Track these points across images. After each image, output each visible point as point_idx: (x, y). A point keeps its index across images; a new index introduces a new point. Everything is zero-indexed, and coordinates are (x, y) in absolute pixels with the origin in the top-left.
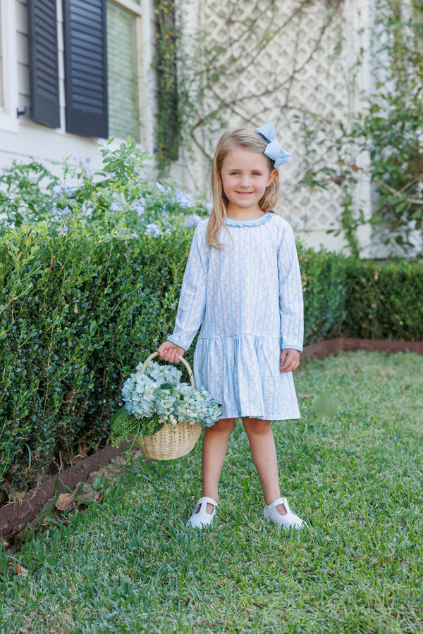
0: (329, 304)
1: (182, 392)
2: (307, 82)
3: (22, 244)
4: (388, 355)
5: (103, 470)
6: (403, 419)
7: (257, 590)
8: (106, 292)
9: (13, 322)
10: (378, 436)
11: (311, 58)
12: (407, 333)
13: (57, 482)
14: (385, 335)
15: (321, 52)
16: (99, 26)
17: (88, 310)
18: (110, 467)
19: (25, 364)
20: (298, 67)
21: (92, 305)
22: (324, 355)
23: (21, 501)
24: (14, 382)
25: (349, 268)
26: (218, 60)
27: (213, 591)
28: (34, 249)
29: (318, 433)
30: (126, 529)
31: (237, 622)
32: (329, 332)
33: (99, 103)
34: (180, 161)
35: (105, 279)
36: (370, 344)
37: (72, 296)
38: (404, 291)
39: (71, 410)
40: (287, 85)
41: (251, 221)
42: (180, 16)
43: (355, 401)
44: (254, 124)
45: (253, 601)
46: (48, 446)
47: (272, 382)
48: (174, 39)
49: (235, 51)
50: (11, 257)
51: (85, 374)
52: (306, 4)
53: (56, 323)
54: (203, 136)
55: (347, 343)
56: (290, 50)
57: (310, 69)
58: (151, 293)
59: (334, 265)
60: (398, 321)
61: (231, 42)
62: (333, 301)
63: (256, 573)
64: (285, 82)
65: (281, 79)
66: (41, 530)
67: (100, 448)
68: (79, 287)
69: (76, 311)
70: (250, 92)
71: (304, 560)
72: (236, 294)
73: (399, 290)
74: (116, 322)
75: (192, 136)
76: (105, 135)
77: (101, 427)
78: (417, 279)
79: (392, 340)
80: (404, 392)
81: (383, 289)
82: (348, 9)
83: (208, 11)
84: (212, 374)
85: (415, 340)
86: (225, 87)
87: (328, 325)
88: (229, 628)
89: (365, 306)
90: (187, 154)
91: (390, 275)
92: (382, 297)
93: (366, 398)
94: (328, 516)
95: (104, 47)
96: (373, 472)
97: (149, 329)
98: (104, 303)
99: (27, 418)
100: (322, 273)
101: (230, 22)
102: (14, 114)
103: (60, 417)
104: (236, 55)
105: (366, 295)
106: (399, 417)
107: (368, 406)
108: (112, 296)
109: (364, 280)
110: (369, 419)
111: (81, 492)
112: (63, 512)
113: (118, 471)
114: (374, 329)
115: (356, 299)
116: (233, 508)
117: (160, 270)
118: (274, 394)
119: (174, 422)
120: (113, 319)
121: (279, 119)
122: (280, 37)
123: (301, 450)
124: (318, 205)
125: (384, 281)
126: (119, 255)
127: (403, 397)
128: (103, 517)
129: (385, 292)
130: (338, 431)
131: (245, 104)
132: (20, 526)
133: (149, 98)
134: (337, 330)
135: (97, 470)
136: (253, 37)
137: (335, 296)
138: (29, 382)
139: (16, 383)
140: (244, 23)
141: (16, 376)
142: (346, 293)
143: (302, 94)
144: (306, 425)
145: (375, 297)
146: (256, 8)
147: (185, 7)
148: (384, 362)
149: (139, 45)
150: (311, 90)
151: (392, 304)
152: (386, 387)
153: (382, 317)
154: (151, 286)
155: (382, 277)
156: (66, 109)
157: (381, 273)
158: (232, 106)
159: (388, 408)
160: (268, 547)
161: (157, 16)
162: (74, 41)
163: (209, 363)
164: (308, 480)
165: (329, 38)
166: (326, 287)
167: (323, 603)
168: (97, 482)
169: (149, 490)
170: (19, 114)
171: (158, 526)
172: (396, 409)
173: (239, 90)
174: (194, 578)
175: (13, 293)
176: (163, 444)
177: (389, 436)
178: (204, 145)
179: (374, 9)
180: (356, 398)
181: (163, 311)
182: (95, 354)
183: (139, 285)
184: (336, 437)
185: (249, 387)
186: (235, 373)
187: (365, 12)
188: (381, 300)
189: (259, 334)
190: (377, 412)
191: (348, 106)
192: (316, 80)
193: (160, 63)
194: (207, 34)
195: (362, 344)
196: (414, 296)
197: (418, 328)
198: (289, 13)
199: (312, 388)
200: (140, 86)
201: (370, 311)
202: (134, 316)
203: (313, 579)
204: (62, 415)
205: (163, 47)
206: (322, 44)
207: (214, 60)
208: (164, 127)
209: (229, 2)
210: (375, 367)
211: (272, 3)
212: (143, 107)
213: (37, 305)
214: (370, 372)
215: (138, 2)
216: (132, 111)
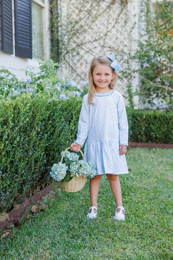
1: (81, 163)
2: (112, 36)
4: (150, 149)
5: (47, 196)
6: (163, 175)
7: (121, 242)
8: (50, 122)
9: (19, 134)
10: (155, 181)
11: (114, 26)
12: (157, 140)
13: (30, 201)
14: (147, 141)
15: (118, 24)
16: (28, 12)
17: (44, 130)
18: (49, 194)
19: (22, 151)
20: (109, 30)
21: (45, 128)
23: (18, 208)
24: (19, 159)
25: (133, 113)
27: (104, 243)
28: (28, 105)
30: (62, 220)
31: (116, 255)
33: (29, 44)
34: (60, 69)
35: (49, 118)
36: (142, 145)
37: (38, 124)
38: (156, 123)
39: (37, 171)
40: (104, 37)
41: (106, 94)
42: (61, 8)
44: (90, 53)
45: (121, 247)
46: (30, 186)
47: (116, 159)
48: (57, 17)
49: (82, 23)
52: (112, 4)
53: (34, 135)
54: (69, 58)
55: (132, 144)
56: (106, 23)
57: (114, 31)
60: (153, 135)
61: (81, 19)
63: (119, 236)
64: (104, 36)
65: (102, 35)
67: (45, 187)
69: (39, 130)
70: (89, 40)
71: (137, 231)
72: (101, 124)
73: (153, 122)
74: (53, 136)
75: (65, 59)
76: (31, 57)
77: (47, 178)
78: (161, 118)
79: (151, 143)
80: (161, 164)
81: (147, 122)
82: (130, 6)
83: (72, 7)
84: (91, 156)
85: (160, 143)
86: (78, 38)
88: (114, 257)
89: (139, 129)
90: (63, 66)
91: (150, 116)
93: (146, 167)
95: (31, 21)
96: (156, 196)
97: (66, 138)
98: (49, 127)
99: (23, 174)
101: (80, 11)
104: (83, 24)
105: (140, 124)
106: (161, 174)
107: (148, 170)
108: (52, 124)
109: (139, 118)
110: (149, 175)
111: (39, 205)
112: (34, 213)
113: (53, 196)
114: (143, 139)
115: (136, 126)
117: (68, 113)
118: (117, 164)
119: (78, 175)
120: (52, 134)
121: (101, 51)
122: (101, 17)
123: (126, 187)
125: (147, 118)
126: (55, 107)
127: (161, 166)
129: (148, 123)
130: (138, 180)
131: (86, 45)
133: (48, 42)
135: (44, 196)
136: (90, 17)
138: (24, 159)
140: (86, 11)
141: (20, 157)
142: (132, 123)
143: (110, 41)
145: (144, 125)
146: (91, 5)
147: (62, 4)
148: (149, 152)
149: (44, 20)
150: (114, 40)
151: (151, 128)
152: (152, 162)
153: (146, 133)
155: (147, 117)
156: (15, 46)
157: (146, 115)
158: (81, 45)
159: (156, 171)
161: (51, 8)
162: (19, 18)
163: (90, 152)
164: (130, 199)
165: (122, 18)
167: (149, 247)
168: (46, 201)
169: (68, 204)
172: (159, 171)
173: (84, 39)
174: (95, 238)
175: (21, 123)
176: (72, 186)
177: (159, 182)
178: (69, 62)
179: (140, 6)
180: (142, 166)
181: (70, 130)
182: (46, 147)
184: (138, 182)
185: (108, 161)
186: (102, 156)
187: (136, 8)
188: (146, 127)
189: (110, 140)
190: (152, 172)
191: (129, 46)
192: (116, 35)
193: (52, 27)
194: (71, 16)
195: (138, 145)
196: (160, 124)
197: (161, 138)
198: (105, 8)
200: (44, 37)
201: (142, 131)
202: (60, 132)
204: (33, 173)
205: (54, 21)
206: (119, 21)
207: (74, 26)
208: (54, 54)
209: (80, 2)
210: (146, 154)
211: (98, 3)
212: (45, 46)
213: (26, 128)
214: (145, 156)
215: (43, 2)
216: (40, 47)
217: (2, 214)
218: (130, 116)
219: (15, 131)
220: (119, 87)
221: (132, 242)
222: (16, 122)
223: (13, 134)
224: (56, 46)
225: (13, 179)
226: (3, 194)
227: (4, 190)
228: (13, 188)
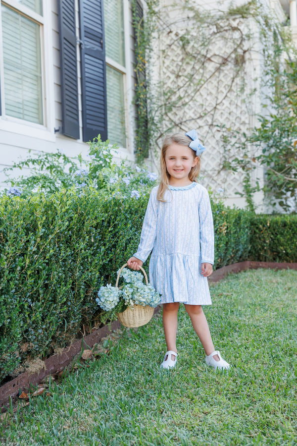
0: (240, 240)
2: (224, 110)
3: (61, 200)
4: (277, 271)
5: (109, 336)
6: (288, 306)
7: (204, 404)
8: (109, 230)
9: (57, 246)
10: (273, 316)
11: (226, 96)
12: (288, 258)
13: (82, 343)
14: (274, 259)
15: (232, 93)
16: (102, 80)
17: (100, 240)
18: (113, 335)
19: (64, 271)
20: (218, 102)
21: (102, 238)
22: (238, 271)
23: (61, 353)
24: (57, 281)
25: (252, 219)
26: (171, 99)
27: (178, 405)
28: (68, 203)
29: (237, 315)
30: (124, 370)
31: (192, 423)
32: (240, 257)
33: (102, 125)
34: (150, 158)
35: (109, 223)
36: (266, 264)
37: (90, 232)
38: (285, 232)
39: (90, 299)
40: (212, 113)
42: (148, 73)
43: (258, 296)
45: (201, 410)
46: (77, 320)
48: (145, 87)
49: (181, 93)
50: (55, 208)
51: (98, 278)
52: (223, 65)
53: (81, 247)
55: (252, 264)
56: (214, 92)
57: (226, 103)
58: (136, 231)
59: (242, 216)
60: (282, 250)
61: (179, 88)
62: (242, 238)
63: (203, 395)
64: (211, 111)
65: (209, 109)
66: (73, 370)
67: (107, 323)
68: (94, 226)
69: (92, 241)
70: (190, 117)
71: (231, 387)
73: (282, 232)
74: (116, 248)
75: (157, 144)
78: (293, 225)
79: (279, 262)
80: (288, 291)
81: (273, 231)
82: (248, 66)
83: (165, 70)
85: (293, 262)
86: (175, 114)
87: (240, 253)
88: (188, 426)
89: (262, 242)
90: (153, 154)
91: (277, 223)
92: (272, 236)
93: (264, 295)
94: (245, 362)
95: (105, 92)
96: (271, 337)
98: (108, 236)
99: (65, 303)
100: (235, 221)
101: (178, 76)
102: (53, 131)
103: (84, 303)
104: (182, 95)
105: (262, 235)
106: (285, 306)
107: (266, 300)
108: (113, 232)
109: (261, 226)
110: (267, 307)
111: (96, 349)
112: (86, 360)
113: (118, 337)
114: (268, 256)
115: (257, 238)
116: (187, 358)
119: (132, 303)
120: (114, 246)
121: (208, 132)
122: (207, 84)
123: (226, 324)
124: (232, 183)
125: (273, 226)
126: (117, 208)
127: (287, 294)
128: (110, 363)
129: (274, 233)
130: (249, 314)
131: (188, 124)
132: (61, 368)
133: (132, 121)
134: (246, 256)
135: (106, 337)
136: (192, 84)
137: (244, 235)
138: (66, 282)
139: (59, 282)
141: (59, 278)
142: (250, 233)
143: (221, 117)
144: (229, 310)
145: (268, 237)
146: (193, 68)
147: (151, 68)
148: (274, 275)
149: (125, 91)
150: (226, 115)
151: (278, 240)
152: (276, 289)
153: (272, 248)
154: (136, 227)
155: (272, 224)
156: (83, 128)
157: (271, 221)
158: (180, 125)
159: (278, 301)
160: (209, 379)
161: (135, 73)
162: (87, 89)
164: (231, 341)
165: (237, 84)
166: (238, 230)
167: (244, 411)
168: (105, 343)
169: (137, 348)
170: (56, 131)
171: (143, 368)
172: (283, 301)
173: (184, 116)
174: (166, 398)
175: (57, 228)
177: (279, 316)
179: (263, 66)
180: (259, 295)
182: (104, 267)
183: (129, 226)
184: (247, 317)
185: (179, 284)
186: (172, 276)
187: (258, 68)
188: (272, 238)
190: (272, 303)
191: (249, 124)
192: (229, 109)
193: (137, 100)
194: (164, 84)
195: (261, 265)
196: (291, 235)
197: (294, 255)
198: (213, 70)
199: (232, 290)
200: (126, 114)
201: (265, 245)
202: (126, 244)
203: (237, 398)
204: (85, 302)
205: (139, 91)
206: (233, 88)
207: (169, 98)
208: (141, 138)
209: (177, 65)
210: (269, 278)
211: (203, 64)
212: (128, 127)
213: (70, 236)
214: (266, 280)
215: (124, 65)
216: (121, 129)
217: (34, 361)
218: (247, 222)
219: (48, 241)
220: (235, 182)
221: (219, 404)
222: (51, 227)
223: (46, 245)
224: (144, 126)
225: (49, 311)
226: (33, 332)
227: (34, 325)
228: (50, 323)
